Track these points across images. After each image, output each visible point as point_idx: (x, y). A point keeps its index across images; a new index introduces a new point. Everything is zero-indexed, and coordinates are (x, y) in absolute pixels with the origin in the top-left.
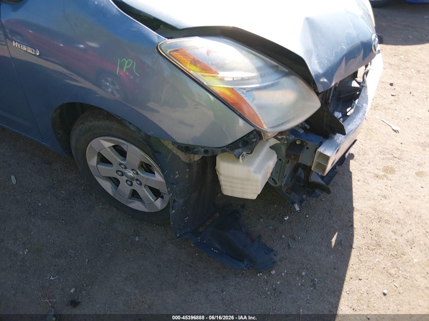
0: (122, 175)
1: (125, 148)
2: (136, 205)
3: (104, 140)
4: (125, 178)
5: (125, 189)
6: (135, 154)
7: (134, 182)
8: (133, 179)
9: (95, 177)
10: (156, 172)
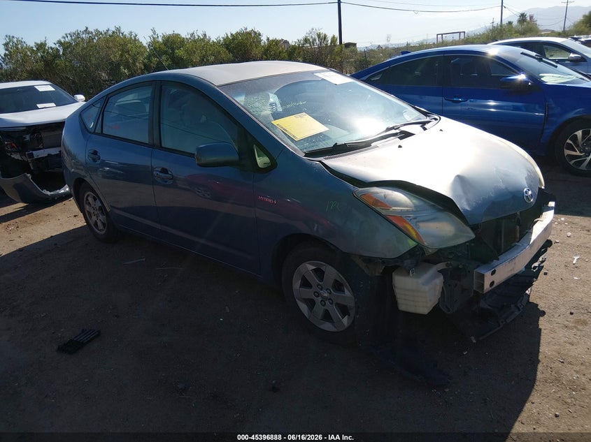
0: (318, 296)
1: (323, 268)
2: (327, 326)
3: (308, 264)
4: (320, 299)
5: (319, 309)
6: (331, 273)
7: (327, 302)
8: (326, 298)
9: (297, 300)
10: (346, 290)
